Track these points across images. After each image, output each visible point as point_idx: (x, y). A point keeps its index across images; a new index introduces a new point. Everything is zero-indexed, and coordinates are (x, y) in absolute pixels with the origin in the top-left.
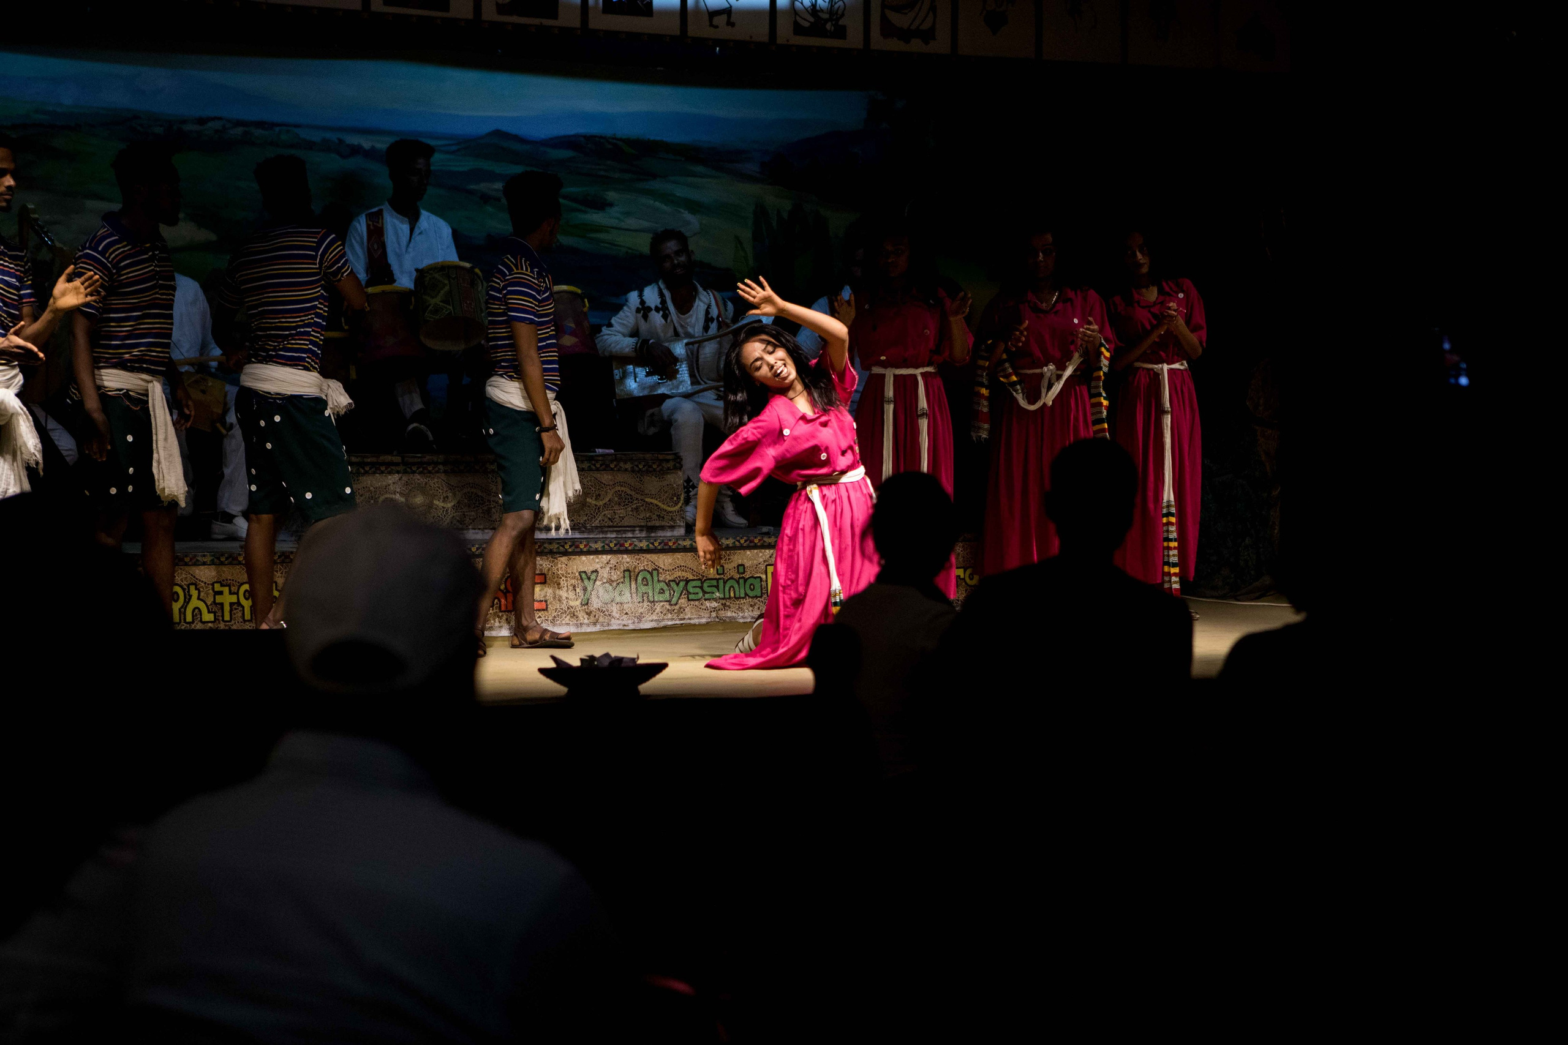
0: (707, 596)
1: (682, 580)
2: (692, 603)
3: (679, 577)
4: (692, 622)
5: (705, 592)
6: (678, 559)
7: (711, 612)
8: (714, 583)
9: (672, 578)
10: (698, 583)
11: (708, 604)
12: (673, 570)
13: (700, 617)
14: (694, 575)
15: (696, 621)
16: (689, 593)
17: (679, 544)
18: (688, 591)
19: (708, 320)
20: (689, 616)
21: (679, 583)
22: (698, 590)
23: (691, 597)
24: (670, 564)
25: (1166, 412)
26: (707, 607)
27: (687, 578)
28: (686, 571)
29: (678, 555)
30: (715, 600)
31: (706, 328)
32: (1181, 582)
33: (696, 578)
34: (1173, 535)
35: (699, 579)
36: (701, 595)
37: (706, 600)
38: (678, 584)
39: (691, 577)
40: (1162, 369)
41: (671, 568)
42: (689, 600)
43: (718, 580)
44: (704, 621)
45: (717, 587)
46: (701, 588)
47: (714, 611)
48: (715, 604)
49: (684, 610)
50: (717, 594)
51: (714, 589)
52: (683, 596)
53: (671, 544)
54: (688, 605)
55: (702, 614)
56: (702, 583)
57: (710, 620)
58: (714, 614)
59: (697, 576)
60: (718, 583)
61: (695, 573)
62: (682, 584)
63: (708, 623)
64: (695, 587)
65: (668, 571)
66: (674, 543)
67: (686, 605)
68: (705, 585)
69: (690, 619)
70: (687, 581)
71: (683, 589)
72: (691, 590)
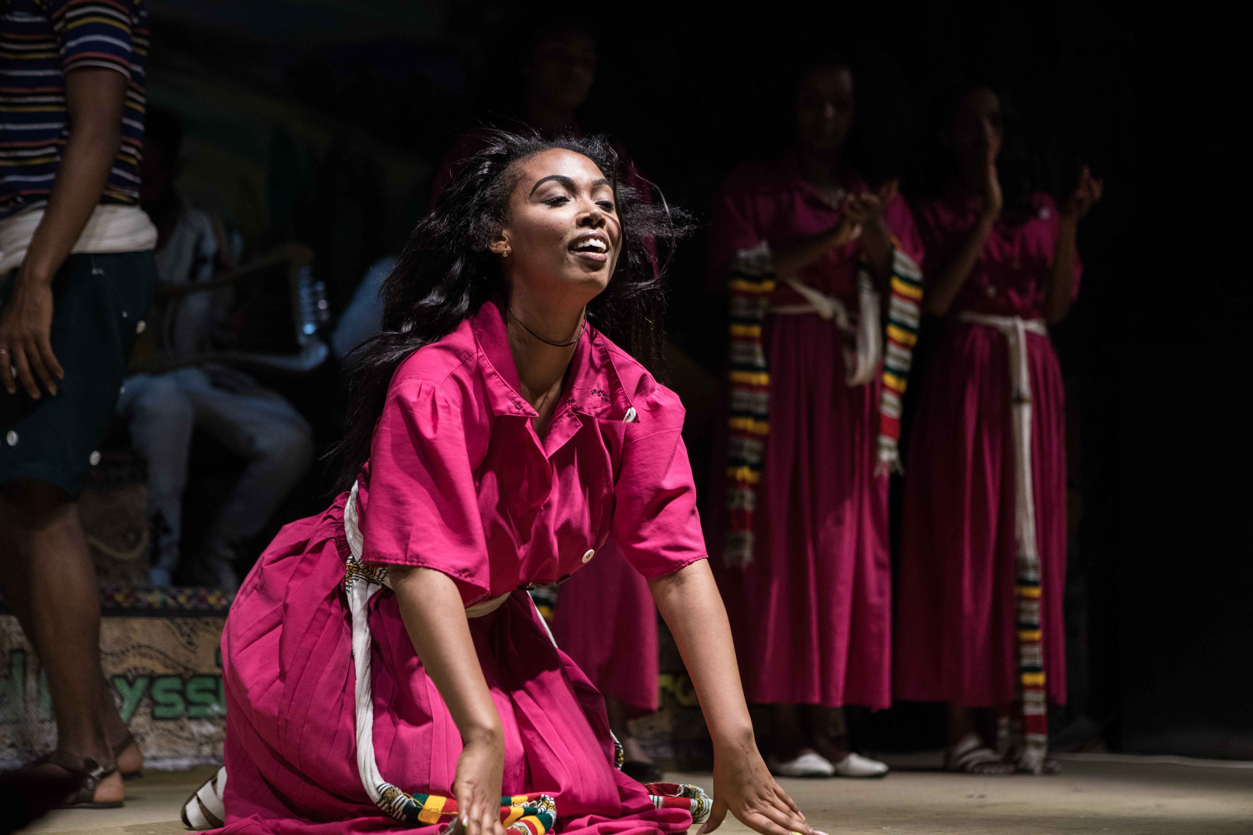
0: (194, 711)
1: (141, 676)
2: (161, 724)
3: (136, 669)
4: (160, 765)
5: (188, 703)
6: (134, 630)
7: (201, 744)
8: (210, 684)
9: (119, 670)
10: (176, 684)
11: (194, 727)
12: (123, 653)
13: (178, 755)
14: (166, 666)
15: (167, 764)
16: (155, 703)
17: (138, 600)
18: (151, 698)
19: (199, 260)
20: (153, 752)
21: (135, 678)
22: (175, 698)
23: (160, 711)
24: (117, 641)
25: (1020, 400)
26: (193, 735)
27: (152, 671)
28: (151, 658)
29: (137, 624)
30: (211, 719)
31: (194, 273)
32: (1050, 702)
33: (170, 671)
34: (1036, 619)
35: (179, 676)
36: (180, 707)
37: (191, 718)
38: (131, 684)
39: (160, 669)
40: (1015, 329)
41: (117, 649)
42: (154, 718)
43: (216, 678)
44: (184, 763)
45: (215, 693)
46: (182, 693)
47: (207, 743)
48: (209, 729)
49: (143, 740)
50: (216, 708)
51: (208, 697)
52: (142, 710)
53: (119, 598)
54: (152, 730)
55: (182, 749)
56: (185, 682)
57: (196, 762)
58: (207, 750)
59: (174, 668)
60: (217, 683)
61: (169, 662)
62: (141, 684)
63: (193, 769)
64: (168, 691)
65: (112, 654)
66: (127, 597)
67: (148, 728)
68: (191, 688)
69: (155, 759)
70: (152, 678)
71: (144, 695)
72: (160, 697)
